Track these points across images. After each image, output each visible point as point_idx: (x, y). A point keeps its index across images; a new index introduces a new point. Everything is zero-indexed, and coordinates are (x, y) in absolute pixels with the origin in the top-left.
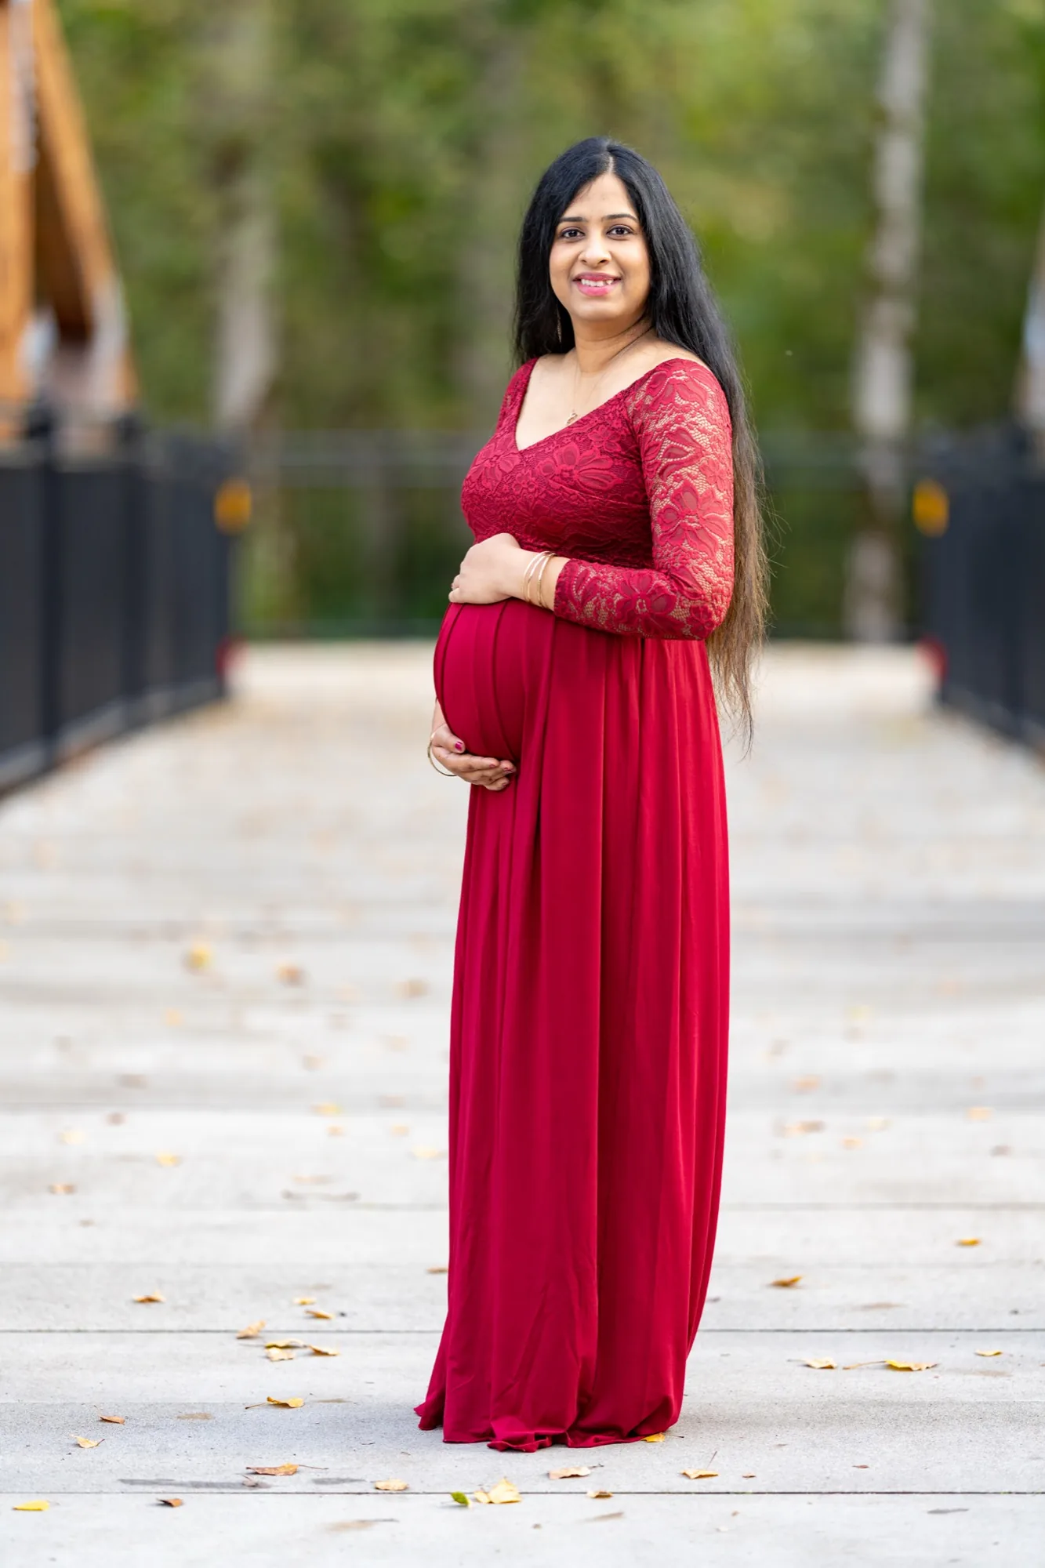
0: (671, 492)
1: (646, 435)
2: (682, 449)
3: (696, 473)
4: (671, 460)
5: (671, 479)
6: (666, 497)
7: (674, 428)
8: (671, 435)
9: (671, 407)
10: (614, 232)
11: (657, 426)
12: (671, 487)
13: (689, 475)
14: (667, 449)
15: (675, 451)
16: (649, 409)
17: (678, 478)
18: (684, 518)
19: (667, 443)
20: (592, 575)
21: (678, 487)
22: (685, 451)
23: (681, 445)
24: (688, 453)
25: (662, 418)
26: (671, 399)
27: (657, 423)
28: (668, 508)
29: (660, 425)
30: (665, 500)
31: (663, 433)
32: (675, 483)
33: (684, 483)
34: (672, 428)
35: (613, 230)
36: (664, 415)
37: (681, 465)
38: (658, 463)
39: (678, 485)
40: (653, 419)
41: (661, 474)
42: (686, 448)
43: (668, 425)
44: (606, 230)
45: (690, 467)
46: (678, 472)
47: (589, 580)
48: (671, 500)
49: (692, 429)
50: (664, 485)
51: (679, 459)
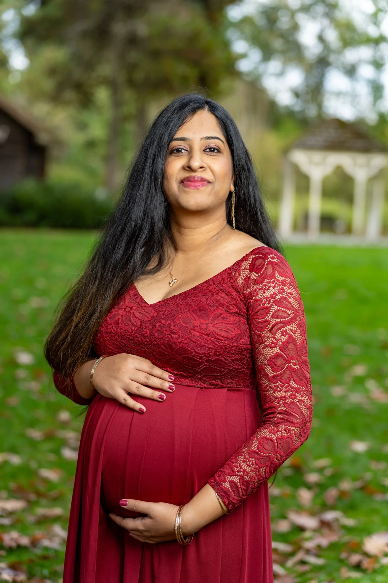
0: (280, 343)
1: (256, 300)
2: (286, 312)
3: (295, 329)
4: (279, 320)
5: (279, 333)
6: (276, 347)
7: (278, 297)
8: (276, 302)
9: (274, 281)
10: (208, 150)
11: (265, 295)
12: (280, 339)
13: (291, 330)
14: (275, 312)
15: (280, 314)
16: (256, 282)
17: (284, 333)
18: (290, 363)
19: (274, 308)
20: (250, 488)
21: (285, 340)
22: (288, 314)
23: (285, 310)
24: (290, 315)
25: (268, 289)
26: (273, 276)
27: (264, 292)
28: (278, 355)
29: (268, 294)
30: (275, 349)
31: (270, 301)
32: (282, 337)
33: (289, 337)
34: (277, 297)
35: (207, 149)
36: (270, 287)
37: (286, 324)
38: (268, 322)
39: (284, 339)
40: (261, 289)
41: (271, 330)
42: (288, 311)
43: (273, 294)
44: (203, 148)
45: (291, 325)
46: (284, 329)
47: (239, 484)
48: (280, 349)
49: (290, 298)
50: (274, 338)
51: (284, 320)
